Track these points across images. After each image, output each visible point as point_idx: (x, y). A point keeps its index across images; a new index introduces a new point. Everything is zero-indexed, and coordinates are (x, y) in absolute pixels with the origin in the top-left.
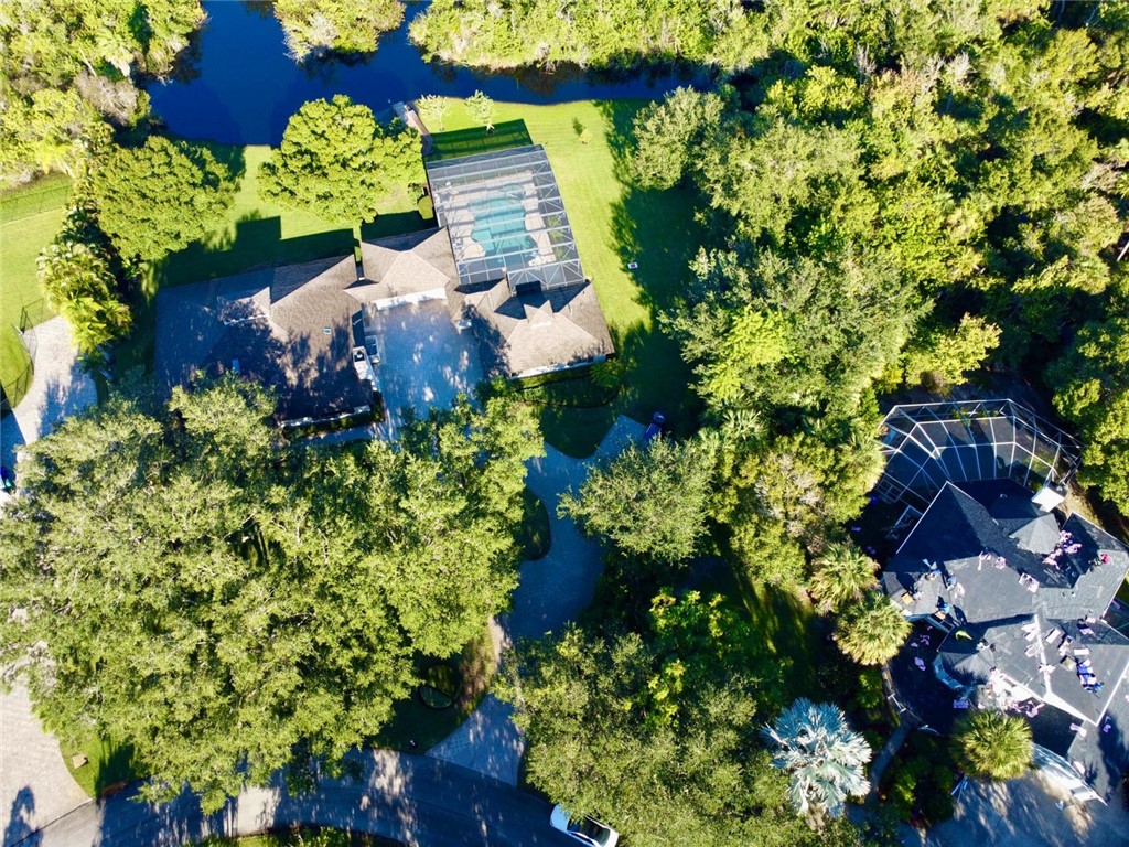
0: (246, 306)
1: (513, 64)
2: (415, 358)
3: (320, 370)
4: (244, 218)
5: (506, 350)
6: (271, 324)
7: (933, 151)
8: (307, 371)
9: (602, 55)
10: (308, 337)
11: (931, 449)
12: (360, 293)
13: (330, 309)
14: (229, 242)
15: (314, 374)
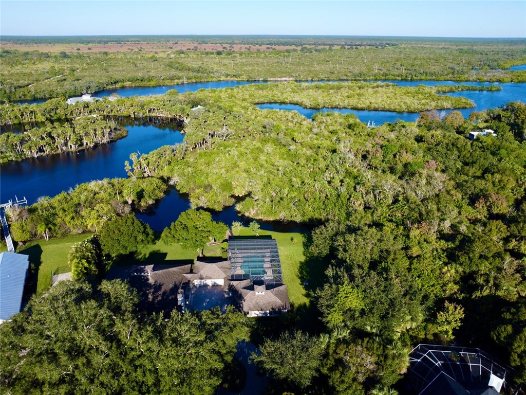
1: (272, 220)
3: (162, 297)
4: (154, 251)
6: (149, 277)
8: (157, 297)
9: (306, 219)
10: (163, 285)
12: (189, 276)
13: (175, 279)
14: (145, 258)
15: (160, 298)
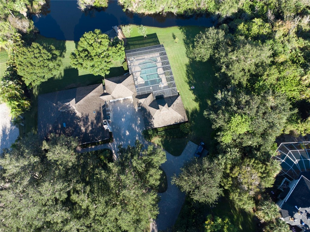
0: (68, 106)
1: (152, 13)
2: (123, 120)
3: (92, 127)
4: (66, 67)
5: (152, 120)
6: (76, 111)
7: (296, 51)
8: (88, 127)
9: (182, 10)
10: (88, 115)
11: (295, 160)
12: (104, 98)
13: (95, 104)
14: (61, 77)
15: (90, 128)
